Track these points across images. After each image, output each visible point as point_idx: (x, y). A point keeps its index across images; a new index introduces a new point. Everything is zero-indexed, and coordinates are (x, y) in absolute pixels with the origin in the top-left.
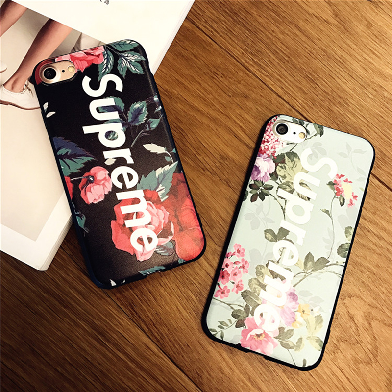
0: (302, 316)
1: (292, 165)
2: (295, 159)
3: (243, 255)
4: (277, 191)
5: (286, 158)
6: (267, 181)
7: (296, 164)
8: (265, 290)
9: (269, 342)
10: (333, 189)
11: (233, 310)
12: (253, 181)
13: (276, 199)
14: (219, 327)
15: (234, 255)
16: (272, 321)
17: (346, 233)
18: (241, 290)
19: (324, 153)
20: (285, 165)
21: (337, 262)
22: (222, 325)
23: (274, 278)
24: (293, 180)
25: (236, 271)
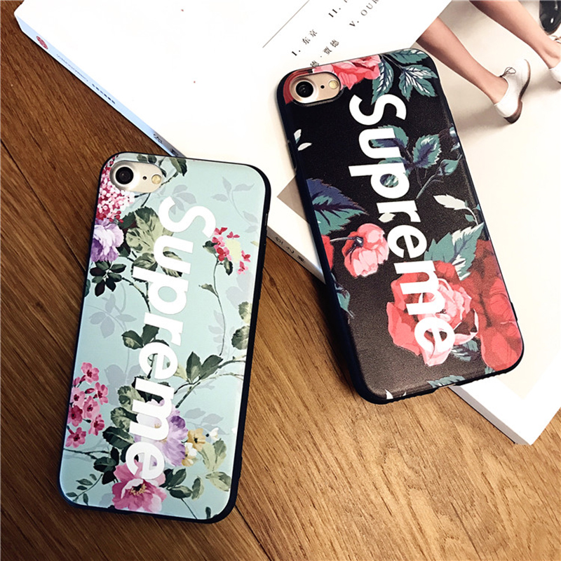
0: (194, 447)
1: (148, 228)
2: (151, 217)
3: (97, 379)
4: (132, 271)
5: (138, 218)
6: (114, 259)
7: (153, 225)
8: (137, 422)
9: (153, 495)
10: (214, 252)
11: (94, 460)
12: (94, 263)
13: (132, 284)
14: (79, 488)
15: (84, 380)
16: (153, 463)
17: (240, 313)
18: (101, 429)
19: (191, 200)
20: (138, 230)
21: (234, 358)
22: (83, 485)
23: (146, 402)
24: (153, 250)
25: (90, 403)
